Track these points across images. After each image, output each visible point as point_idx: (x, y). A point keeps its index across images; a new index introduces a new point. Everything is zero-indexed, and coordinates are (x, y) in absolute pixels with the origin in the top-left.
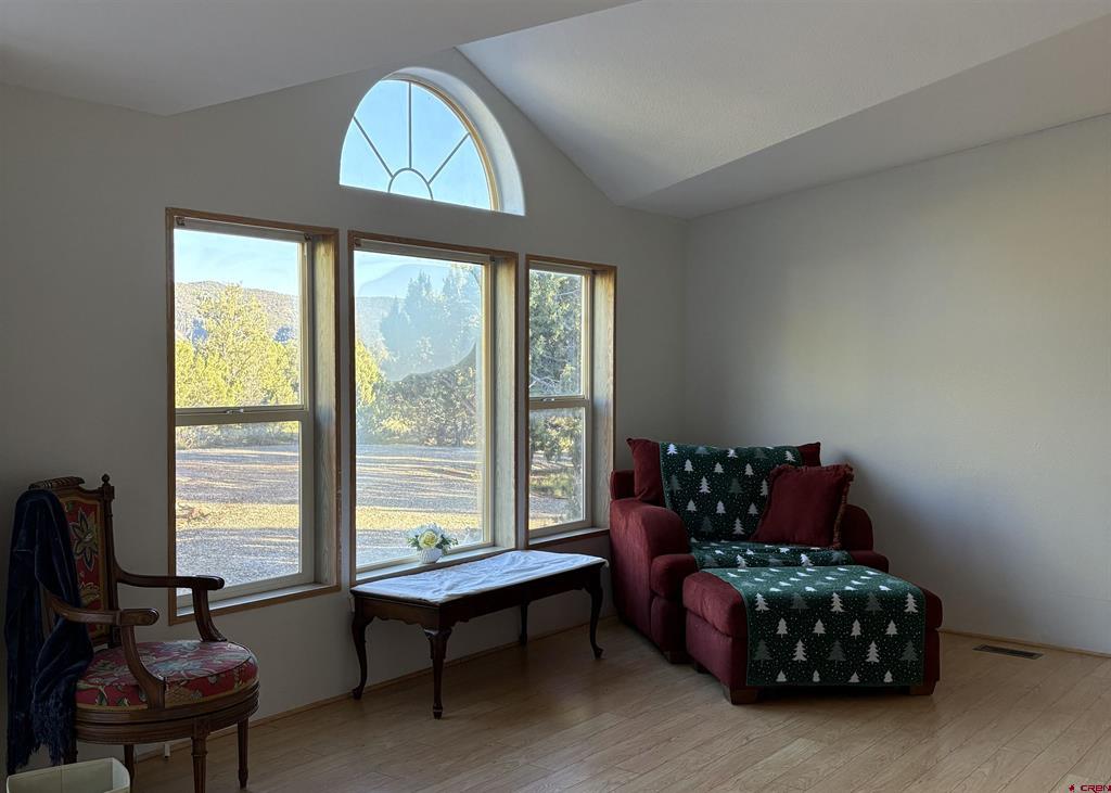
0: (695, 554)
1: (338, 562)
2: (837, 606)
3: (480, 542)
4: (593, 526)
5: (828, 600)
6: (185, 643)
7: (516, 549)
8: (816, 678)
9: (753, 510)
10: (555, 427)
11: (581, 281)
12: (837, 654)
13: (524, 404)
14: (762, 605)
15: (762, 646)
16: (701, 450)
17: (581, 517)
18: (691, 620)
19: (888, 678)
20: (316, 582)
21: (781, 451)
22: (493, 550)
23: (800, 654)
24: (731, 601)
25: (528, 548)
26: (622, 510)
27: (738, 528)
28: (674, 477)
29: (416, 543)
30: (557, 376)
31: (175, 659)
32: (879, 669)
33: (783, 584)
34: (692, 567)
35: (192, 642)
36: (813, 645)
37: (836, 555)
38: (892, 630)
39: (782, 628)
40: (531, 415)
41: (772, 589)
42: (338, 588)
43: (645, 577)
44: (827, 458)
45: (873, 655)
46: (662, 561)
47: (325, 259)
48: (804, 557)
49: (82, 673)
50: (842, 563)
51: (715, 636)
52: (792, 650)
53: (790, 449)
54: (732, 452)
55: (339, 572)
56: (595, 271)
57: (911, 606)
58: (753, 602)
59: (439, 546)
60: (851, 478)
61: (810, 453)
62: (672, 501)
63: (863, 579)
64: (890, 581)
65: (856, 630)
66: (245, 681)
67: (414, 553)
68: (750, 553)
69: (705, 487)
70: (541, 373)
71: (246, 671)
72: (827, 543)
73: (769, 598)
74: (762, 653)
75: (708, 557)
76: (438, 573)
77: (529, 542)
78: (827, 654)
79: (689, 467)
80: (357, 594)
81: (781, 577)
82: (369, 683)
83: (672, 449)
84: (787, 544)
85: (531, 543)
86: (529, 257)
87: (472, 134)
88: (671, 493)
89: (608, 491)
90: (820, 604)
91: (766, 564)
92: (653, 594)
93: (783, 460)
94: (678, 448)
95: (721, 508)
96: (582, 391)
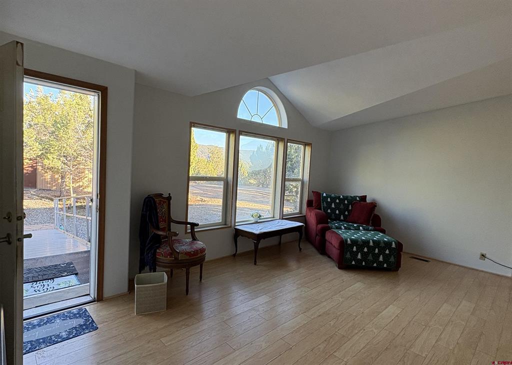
0: (329, 225)
1: (231, 220)
2: (371, 244)
3: (270, 216)
4: (301, 214)
5: (369, 242)
6: (187, 240)
7: (280, 219)
8: (364, 264)
9: (346, 213)
10: (292, 185)
11: (302, 147)
12: (370, 257)
13: (284, 180)
14: (349, 242)
15: (348, 253)
16: (333, 195)
17: (298, 211)
18: (327, 243)
19: (385, 265)
20: (225, 225)
21: (355, 197)
22: (273, 219)
23: (359, 256)
24: (340, 240)
25: (283, 219)
26: (310, 210)
27: (342, 218)
28: (325, 203)
29: (252, 216)
30: (293, 172)
31: (184, 245)
32: (383, 263)
33: (355, 236)
34: (329, 228)
35: (189, 240)
36: (363, 254)
37: (370, 228)
38: (387, 252)
39: (355, 249)
40: (286, 182)
41: (352, 237)
42: (231, 227)
43: (315, 229)
44: (368, 200)
45: (381, 259)
46: (320, 226)
47: (232, 137)
48: (361, 228)
49: (158, 247)
50: (372, 231)
51: (334, 249)
52: (357, 255)
53: (358, 196)
54: (341, 197)
55: (231, 223)
56: (306, 145)
57: (394, 245)
58: (346, 241)
59: (258, 217)
60: (376, 206)
61: (364, 198)
62: (324, 209)
63: (378, 236)
64: (387, 237)
65: (377, 251)
66: (201, 253)
67: (252, 219)
68: (345, 225)
69: (333, 206)
70: (289, 171)
71: (202, 250)
72: (368, 224)
73: (351, 240)
74: (348, 256)
75: (333, 226)
76: (258, 224)
77: (283, 217)
78: (367, 257)
79: (329, 200)
80: (236, 229)
81: (354, 233)
82: (237, 253)
83: (325, 195)
84: (356, 223)
85: (284, 218)
86: (288, 140)
87: (274, 105)
88: (324, 207)
89: (306, 205)
90: (366, 243)
91: (350, 229)
92: (317, 235)
93: (356, 200)
94: (326, 195)
95: (337, 212)
96: (300, 177)
